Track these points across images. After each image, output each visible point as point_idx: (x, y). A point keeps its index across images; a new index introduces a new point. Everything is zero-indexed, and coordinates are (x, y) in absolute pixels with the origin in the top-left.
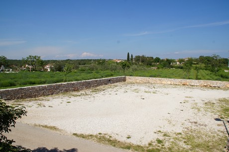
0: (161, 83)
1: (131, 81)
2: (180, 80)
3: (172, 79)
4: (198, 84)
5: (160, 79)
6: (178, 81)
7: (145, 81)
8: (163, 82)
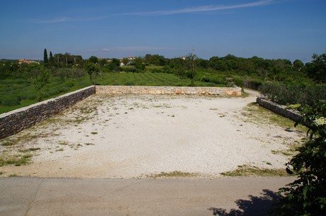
0: (149, 94)
1: (103, 92)
2: (172, 88)
3: (162, 87)
4: (195, 93)
5: (147, 87)
6: (170, 89)
7: (125, 92)
8: (151, 92)
